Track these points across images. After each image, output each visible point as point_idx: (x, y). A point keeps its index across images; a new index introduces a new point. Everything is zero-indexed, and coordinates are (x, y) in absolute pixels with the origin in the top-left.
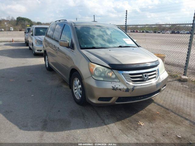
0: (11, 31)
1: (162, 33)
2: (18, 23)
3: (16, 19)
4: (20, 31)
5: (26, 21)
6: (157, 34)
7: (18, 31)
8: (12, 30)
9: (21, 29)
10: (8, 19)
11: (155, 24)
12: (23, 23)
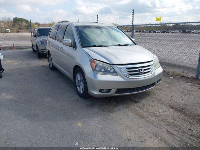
0: (7, 32)
1: (171, 33)
2: (15, 23)
3: (12, 20)
4: (17, 32)
5: (23, 22)
6: (165, 34)
7: (15, 32)
8: (9, 31)
9: (18, 31)
10: (4, 20)
11: (168, 23)
12: (20, 24)
